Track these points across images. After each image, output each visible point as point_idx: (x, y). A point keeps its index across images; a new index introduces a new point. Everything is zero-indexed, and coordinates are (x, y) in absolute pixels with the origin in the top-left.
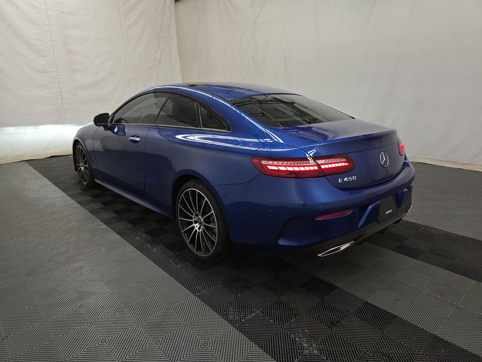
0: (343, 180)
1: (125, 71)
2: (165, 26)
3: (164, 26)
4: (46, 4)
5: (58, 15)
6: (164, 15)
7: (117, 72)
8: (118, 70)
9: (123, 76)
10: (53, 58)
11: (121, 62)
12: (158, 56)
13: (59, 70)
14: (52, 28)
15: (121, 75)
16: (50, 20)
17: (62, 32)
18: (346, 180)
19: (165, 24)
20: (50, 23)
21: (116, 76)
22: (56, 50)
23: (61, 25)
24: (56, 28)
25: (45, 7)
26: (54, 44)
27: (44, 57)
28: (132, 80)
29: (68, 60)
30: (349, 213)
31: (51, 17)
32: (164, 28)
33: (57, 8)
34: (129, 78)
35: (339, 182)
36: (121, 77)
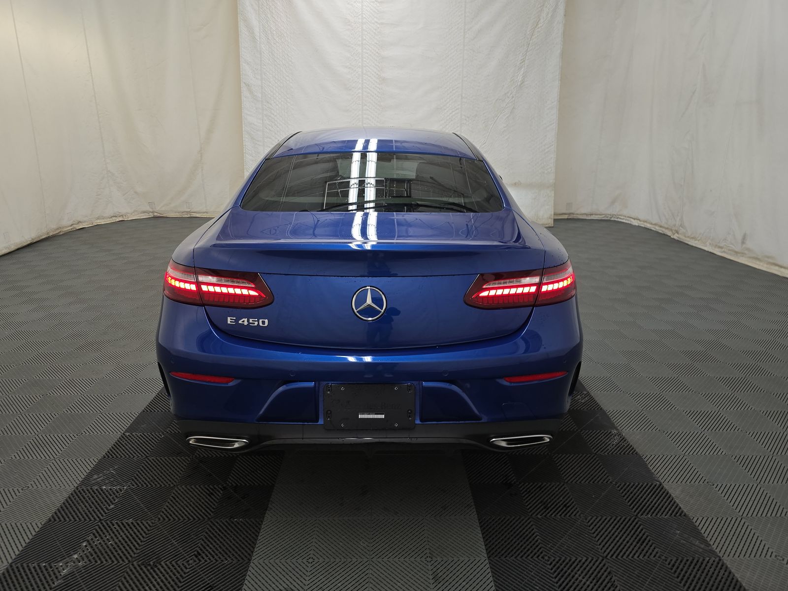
0: (237, 321)
1: (458, 105)
2: (542, 25)
3: (540, 26)
4: (362, 16)
5: (376, 30)
6: (543, 6)
7: (445, 108)
8: (448, 105)
9: (454, 113)
10: (360, 91)
11: (454, 91)
12: (520, 78)
13: (366, 107)
14: (365, 49)
15: (451, 111)
16: (364, 38)
17: (377, 53)
18: (244, 321)
19: (542, 20)
20: (364, 42)
21: (443, 114)
22: (365, 80)
23: (377, 42)
24: (370, 49)
25: (360, 21)
26: (364, 72)
27: (350, 90)
28: (468, 119)
29: (379, 93)
30: (231, 384)
31: (366, 33)
32: (539, 29)
33: (375, 19)
34: (463, 117)
35: (229, 322)
36: (451, 115)
